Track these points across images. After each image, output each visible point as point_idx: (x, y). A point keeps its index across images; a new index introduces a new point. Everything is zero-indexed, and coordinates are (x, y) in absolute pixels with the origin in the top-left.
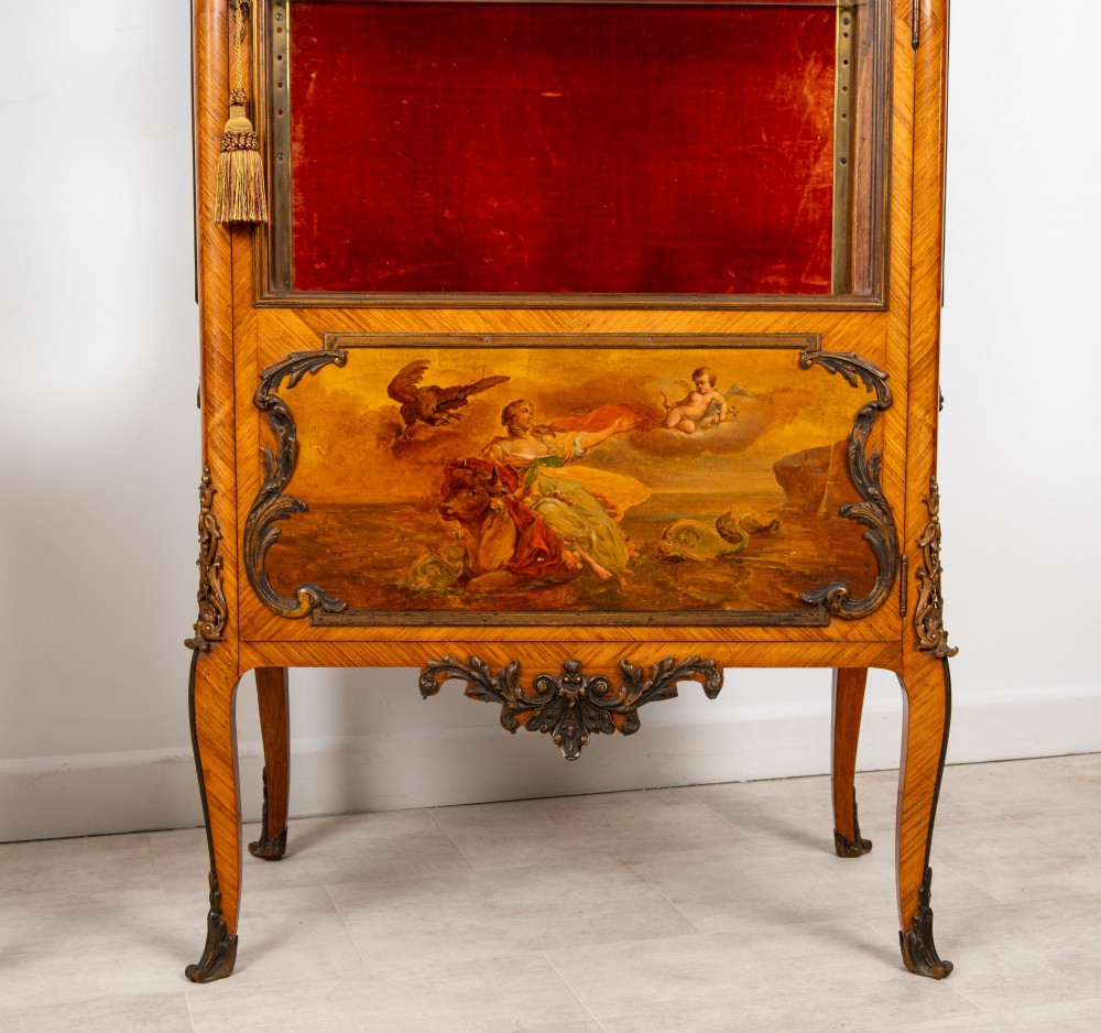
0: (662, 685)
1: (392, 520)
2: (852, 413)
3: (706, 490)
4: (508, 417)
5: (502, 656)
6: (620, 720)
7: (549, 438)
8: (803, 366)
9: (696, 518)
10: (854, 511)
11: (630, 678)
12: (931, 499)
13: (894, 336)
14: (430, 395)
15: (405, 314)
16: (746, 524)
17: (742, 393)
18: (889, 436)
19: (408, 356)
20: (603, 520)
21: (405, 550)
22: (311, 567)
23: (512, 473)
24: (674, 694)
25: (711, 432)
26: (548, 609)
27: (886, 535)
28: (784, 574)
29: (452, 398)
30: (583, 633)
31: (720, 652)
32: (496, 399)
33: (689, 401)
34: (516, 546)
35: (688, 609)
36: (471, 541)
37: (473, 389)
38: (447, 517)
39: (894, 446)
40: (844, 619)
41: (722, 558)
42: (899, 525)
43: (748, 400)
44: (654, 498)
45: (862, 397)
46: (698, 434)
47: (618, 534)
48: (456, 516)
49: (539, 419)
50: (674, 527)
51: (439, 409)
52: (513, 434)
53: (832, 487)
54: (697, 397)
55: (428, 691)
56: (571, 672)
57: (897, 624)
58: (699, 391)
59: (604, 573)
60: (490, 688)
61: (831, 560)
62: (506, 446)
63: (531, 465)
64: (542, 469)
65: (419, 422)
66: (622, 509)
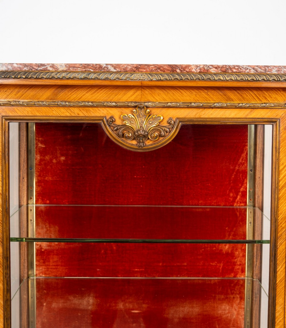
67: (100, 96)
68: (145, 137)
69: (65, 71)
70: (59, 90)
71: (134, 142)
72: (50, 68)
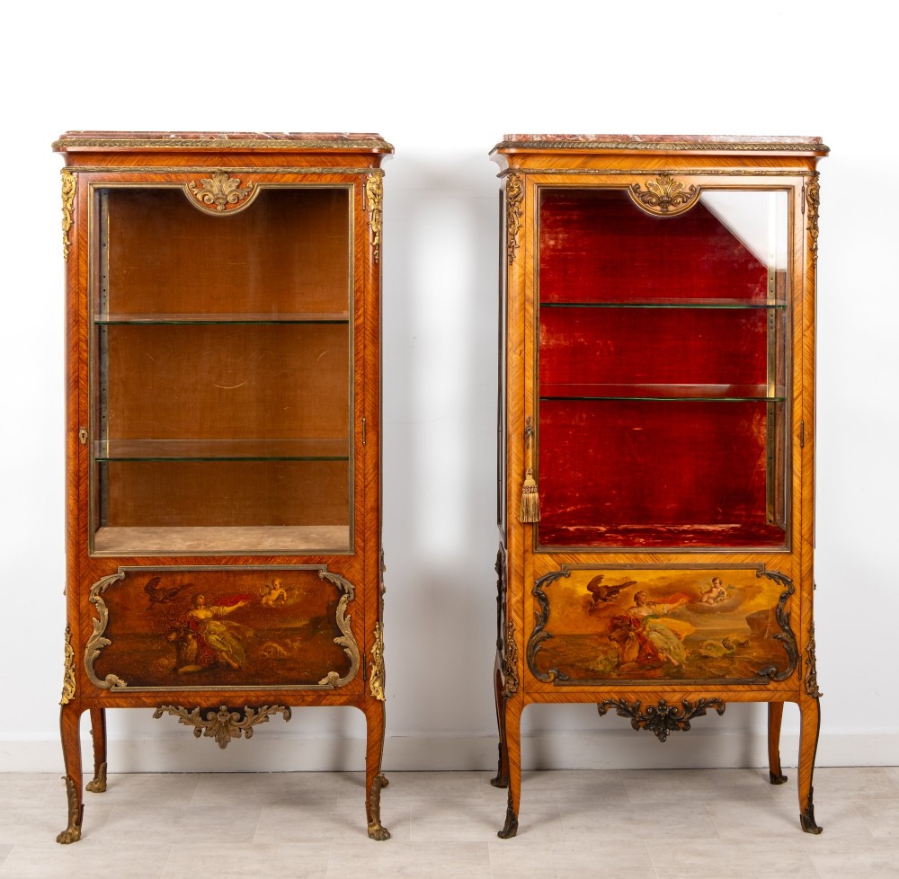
0: (699, 709)
1: (588, 642)
2: (778, 596)
3: (718, 628)
4: (636, 598)
5: (633, 698)
6: (682, 725)
7: (653, 607)
8: (758, 576)
9: (714, 640)
10: (779, 636)
11: (687, 707)
12: (811, 631)
13: (795, 564)
14: (605, 589)
15: (595, 556)
16: (735, 642)
17: (733, 588)
18: (793, 605)
19: (596, 573)
20: (675, 641)
21: (593, 654)
22: (554, 661)
23: (638, 621)
24: (705, 714)
25: (720, 604)
26: (653, 678)
27: (792, 646)
28: (750, 662)
29: (613, 590)
30: (667, 688)
31: (724, 696)
32: (632, 591)
33: (711, 591)
34: (639, 651)
35: (711, 678)
36: (621, 650)
37: (622, 587)
38: (611, 640)
39: (796, 609)
40: (776, 681)
41: (725, 656)
42: (798, 642)
43: (734, 590)
44: (696, 631)
45: (781, 589)
46: (715, 605)
47: (681, 646)
48: (614, 639)
49: (650, 599)
50: (705, 643)
51: (608, 595)
52: (639, 605)
53: (770, 626)
54: (714, 589)
55: (602, 713)
56: (662, 705)
57: (798, 683)
58: (715, 587)
59: (676, 663)
60: (629, 712)
61: (770, 657)
62: (636, 610)
63: (646, 618)
64: (650, 619)
65: (600, 600)
66: (683, 636)
67: (626, 164)
68: (670, 202)
69: (594, 142)
70: (589, 159)
71: (658, 208)
72: (580, 139)
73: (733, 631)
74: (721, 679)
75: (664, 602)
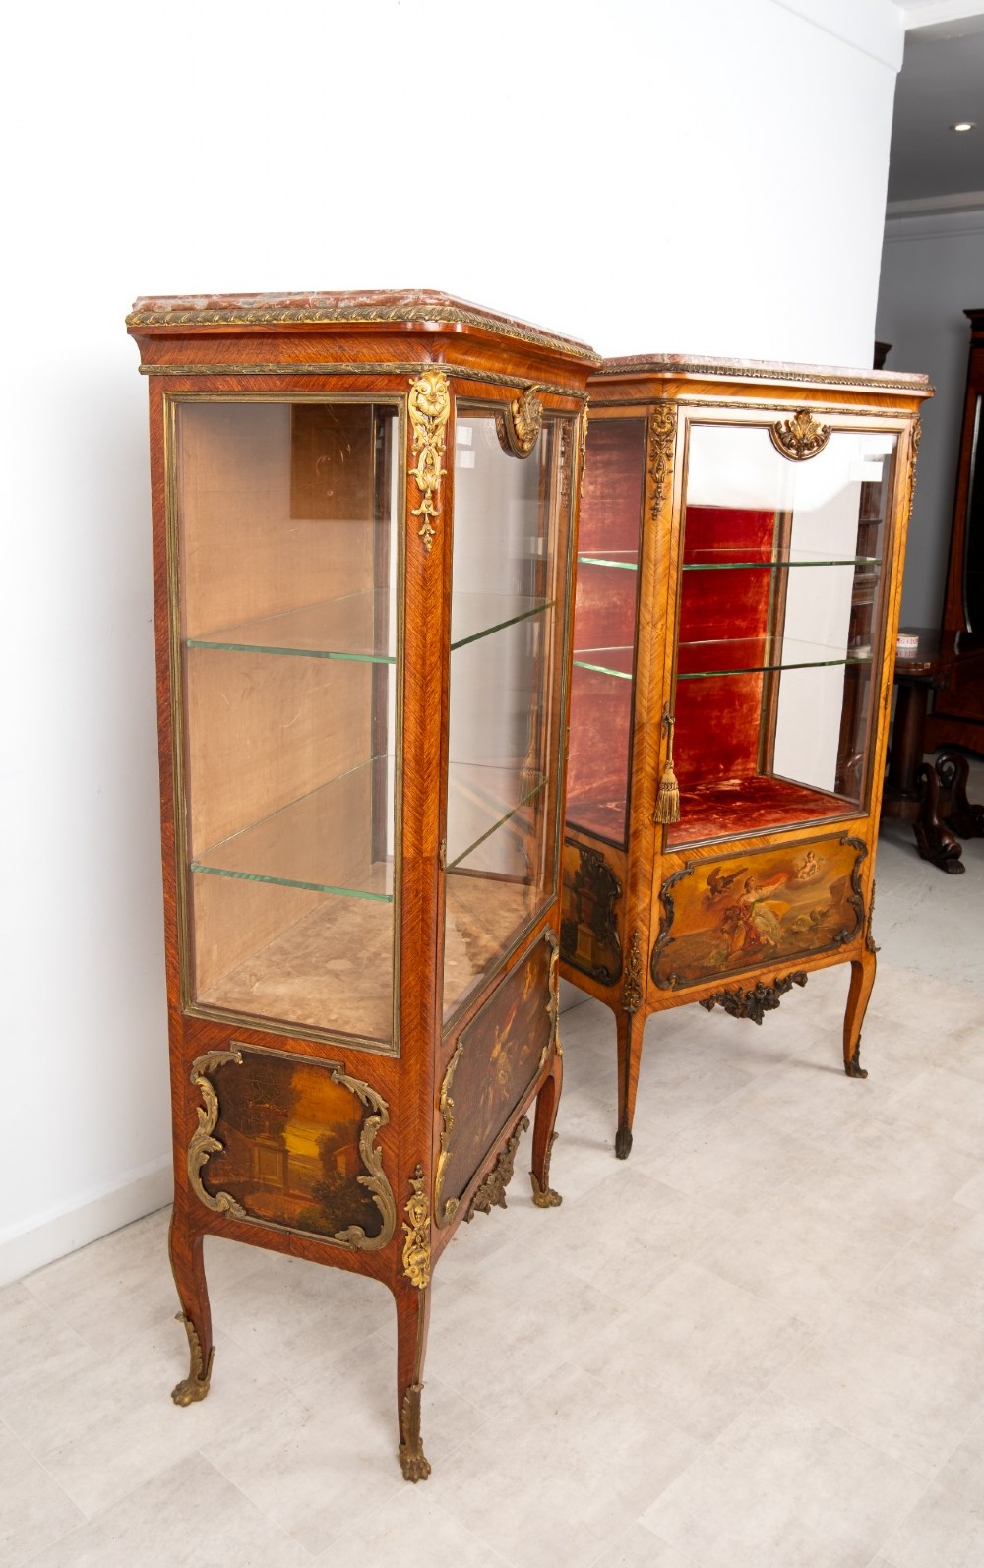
0: (786, 985)
1: (704, 939)
3: (807, 902)
4: (746, 885)
5: (735, 987)
6: (773, 1003)
7: (759, 891)
8: (842, 844)
9: (803, 914)
10: (851, 900)
11: (777, 985)
14: (721, 882)
15: (715, 848)
16: (818, 912)
17: (823, 859)
19: (717, 865)
20: (774, 922)
21: (707, 951)
22: (674, 965)
23: (748, 907)
24: (790, 988)
25: (812, 877)
26: (753, 963)
27: (859, 905)
28: (829, 929)
29: (728, 881)
30: (763, 971)
31: (806, 967)
33: (805, 866)
34: (745, 939)
35: (798, 952)
36: (730, 942)
37: (735, 876)
38: (722, 933)
40: (851, 941)
41: (810, 928)
42: (863, 901)
43: (823, 862)
44: (792, 908)
45: (857, 853)
46: (808, 879)
47: (779, 926)
48: (726, 931)
49: (756, 883)
50: (796, 919)
51: (724, 887)
52: (747, 892)
53: (846, 891)
54: (807, 864)
55: (710, 1009)
56: (759, 988)
57: (860, 942)
58: (808, 861)
59: (773, 944)
60: (730, 1002)
61: (844, 921)
62: (745, 898)
63: (753, 904)
64: (756, 905)
65: (716, 894)
66: (780, 916)
73: (818, 903)
74: (807, 953)
75: (768, 885)
